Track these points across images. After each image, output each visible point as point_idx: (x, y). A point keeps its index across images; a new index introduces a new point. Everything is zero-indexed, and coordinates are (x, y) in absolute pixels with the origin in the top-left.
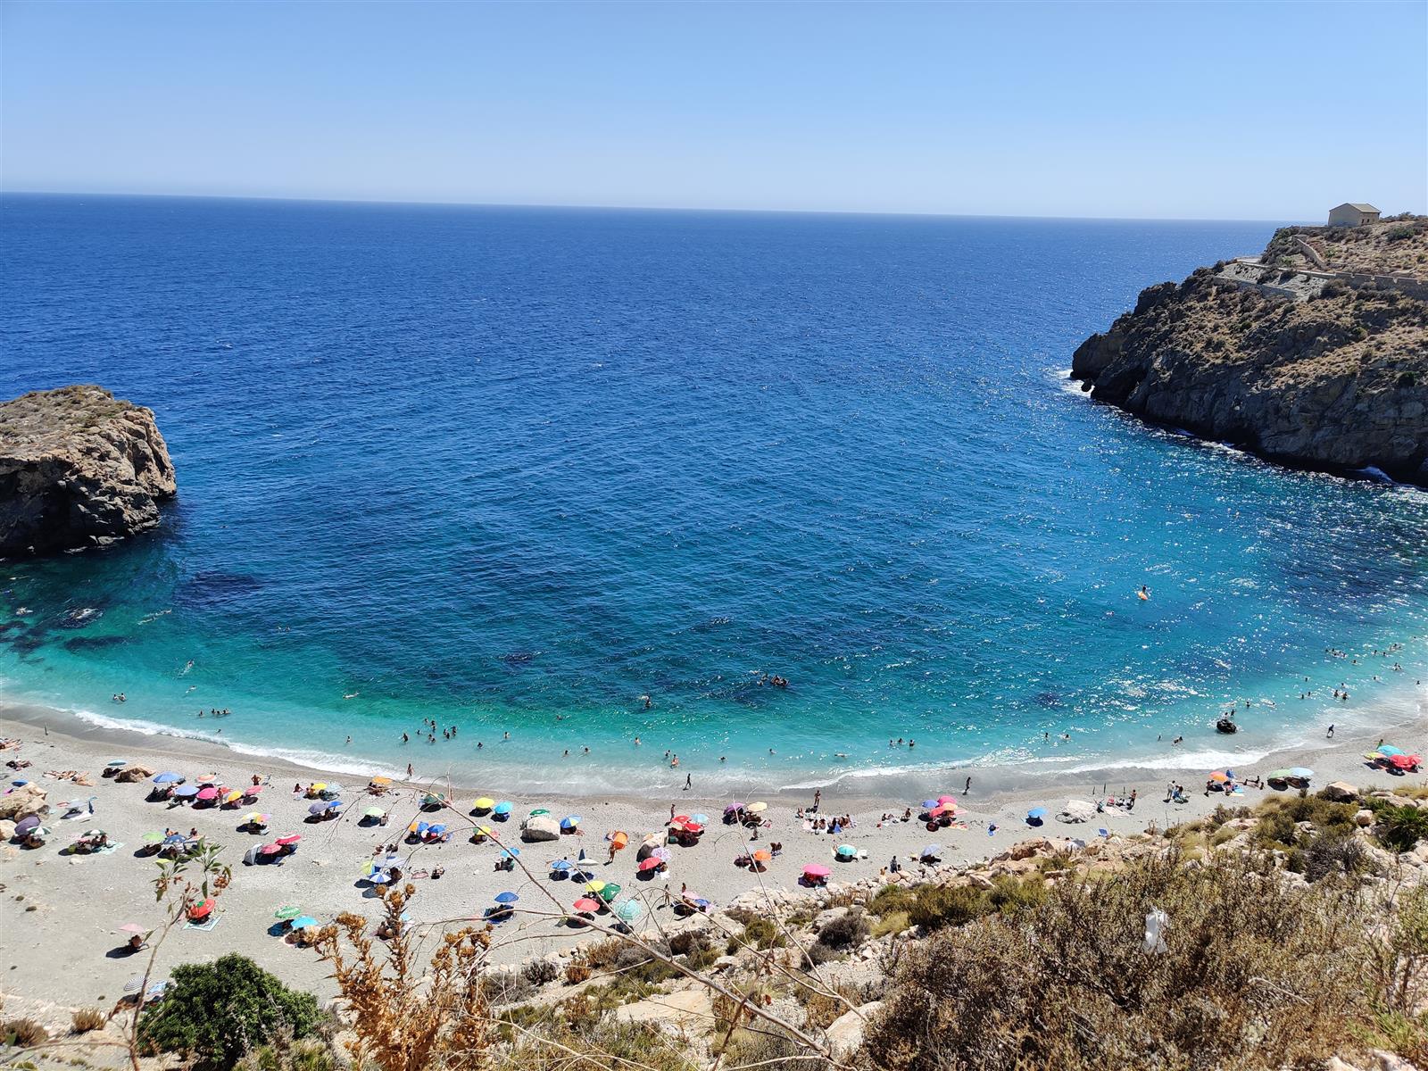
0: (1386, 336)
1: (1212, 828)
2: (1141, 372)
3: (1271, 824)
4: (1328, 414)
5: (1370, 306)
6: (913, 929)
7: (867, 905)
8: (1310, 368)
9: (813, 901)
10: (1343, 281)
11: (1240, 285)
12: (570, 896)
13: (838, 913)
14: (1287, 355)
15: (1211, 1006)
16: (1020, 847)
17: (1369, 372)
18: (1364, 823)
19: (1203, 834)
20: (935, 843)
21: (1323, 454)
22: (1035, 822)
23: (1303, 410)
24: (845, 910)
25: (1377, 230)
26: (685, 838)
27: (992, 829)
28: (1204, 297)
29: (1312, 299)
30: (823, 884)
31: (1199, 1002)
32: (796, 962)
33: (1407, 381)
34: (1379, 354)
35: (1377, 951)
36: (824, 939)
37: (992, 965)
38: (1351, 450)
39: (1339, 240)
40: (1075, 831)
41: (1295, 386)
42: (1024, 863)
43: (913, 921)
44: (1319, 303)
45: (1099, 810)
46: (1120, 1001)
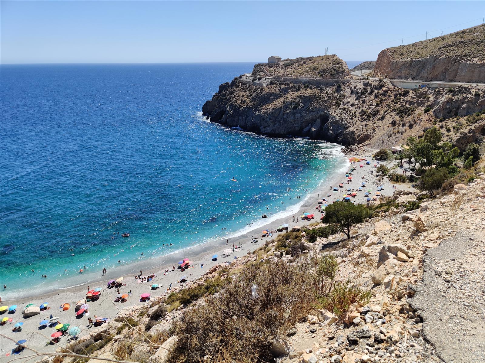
0: (288, 95)
1: (265, 248)
2: (224, 112)
3: (280, 242)
4: (277, 120)
5: (283, 86)
6: (182, 306)
7: (165, 302)
8: (270, 106)
9: (146, 306)
10: (275, 80)
11: (248, 82)
12: (50, 333)
13: (156, 308)
14: (264, 103)
15: (274, 312)
16: (211, 269)
17: (285, 106)
18: (303, 236)
19: (263, 250)
20: (184, 275)
21: (277, 132)
22: (215, 260)
23: (270, 119)
24: (158, 306)
25: (281, 64)
26: (94, 298)
27: (202, 265)
28: (238, 87)
29: (267, 85)
30: (149, 299)
31: (270, 312)
32: (143, 329)
33: (295, 108)
34: (287, 100)
35: (314, 278)
36: (152, 318)
37: (207, 319)
38: (284, 130)
39: (272, 67)
40: (227, 259)
41: (267, 112)
42: (214, 274)
43: (181, 303)
44: (269, 86)
45: (233, 251)
46: (248, 317)
